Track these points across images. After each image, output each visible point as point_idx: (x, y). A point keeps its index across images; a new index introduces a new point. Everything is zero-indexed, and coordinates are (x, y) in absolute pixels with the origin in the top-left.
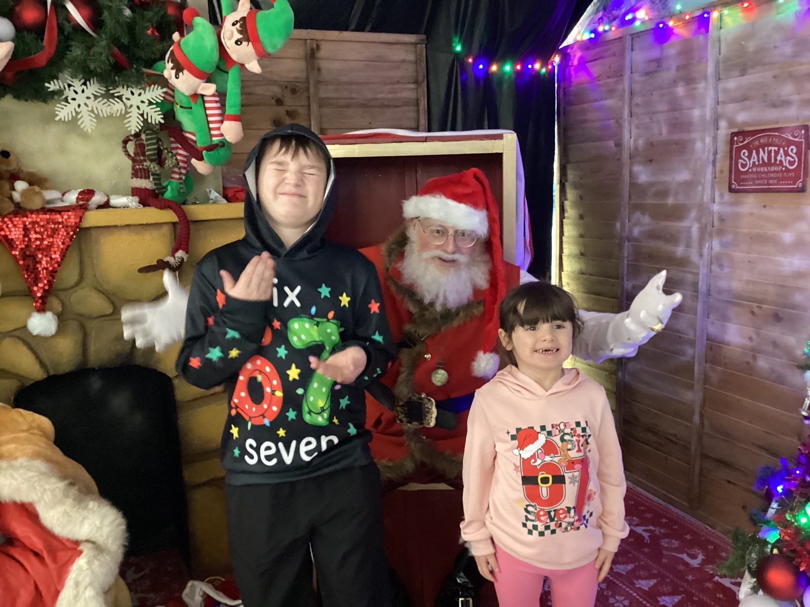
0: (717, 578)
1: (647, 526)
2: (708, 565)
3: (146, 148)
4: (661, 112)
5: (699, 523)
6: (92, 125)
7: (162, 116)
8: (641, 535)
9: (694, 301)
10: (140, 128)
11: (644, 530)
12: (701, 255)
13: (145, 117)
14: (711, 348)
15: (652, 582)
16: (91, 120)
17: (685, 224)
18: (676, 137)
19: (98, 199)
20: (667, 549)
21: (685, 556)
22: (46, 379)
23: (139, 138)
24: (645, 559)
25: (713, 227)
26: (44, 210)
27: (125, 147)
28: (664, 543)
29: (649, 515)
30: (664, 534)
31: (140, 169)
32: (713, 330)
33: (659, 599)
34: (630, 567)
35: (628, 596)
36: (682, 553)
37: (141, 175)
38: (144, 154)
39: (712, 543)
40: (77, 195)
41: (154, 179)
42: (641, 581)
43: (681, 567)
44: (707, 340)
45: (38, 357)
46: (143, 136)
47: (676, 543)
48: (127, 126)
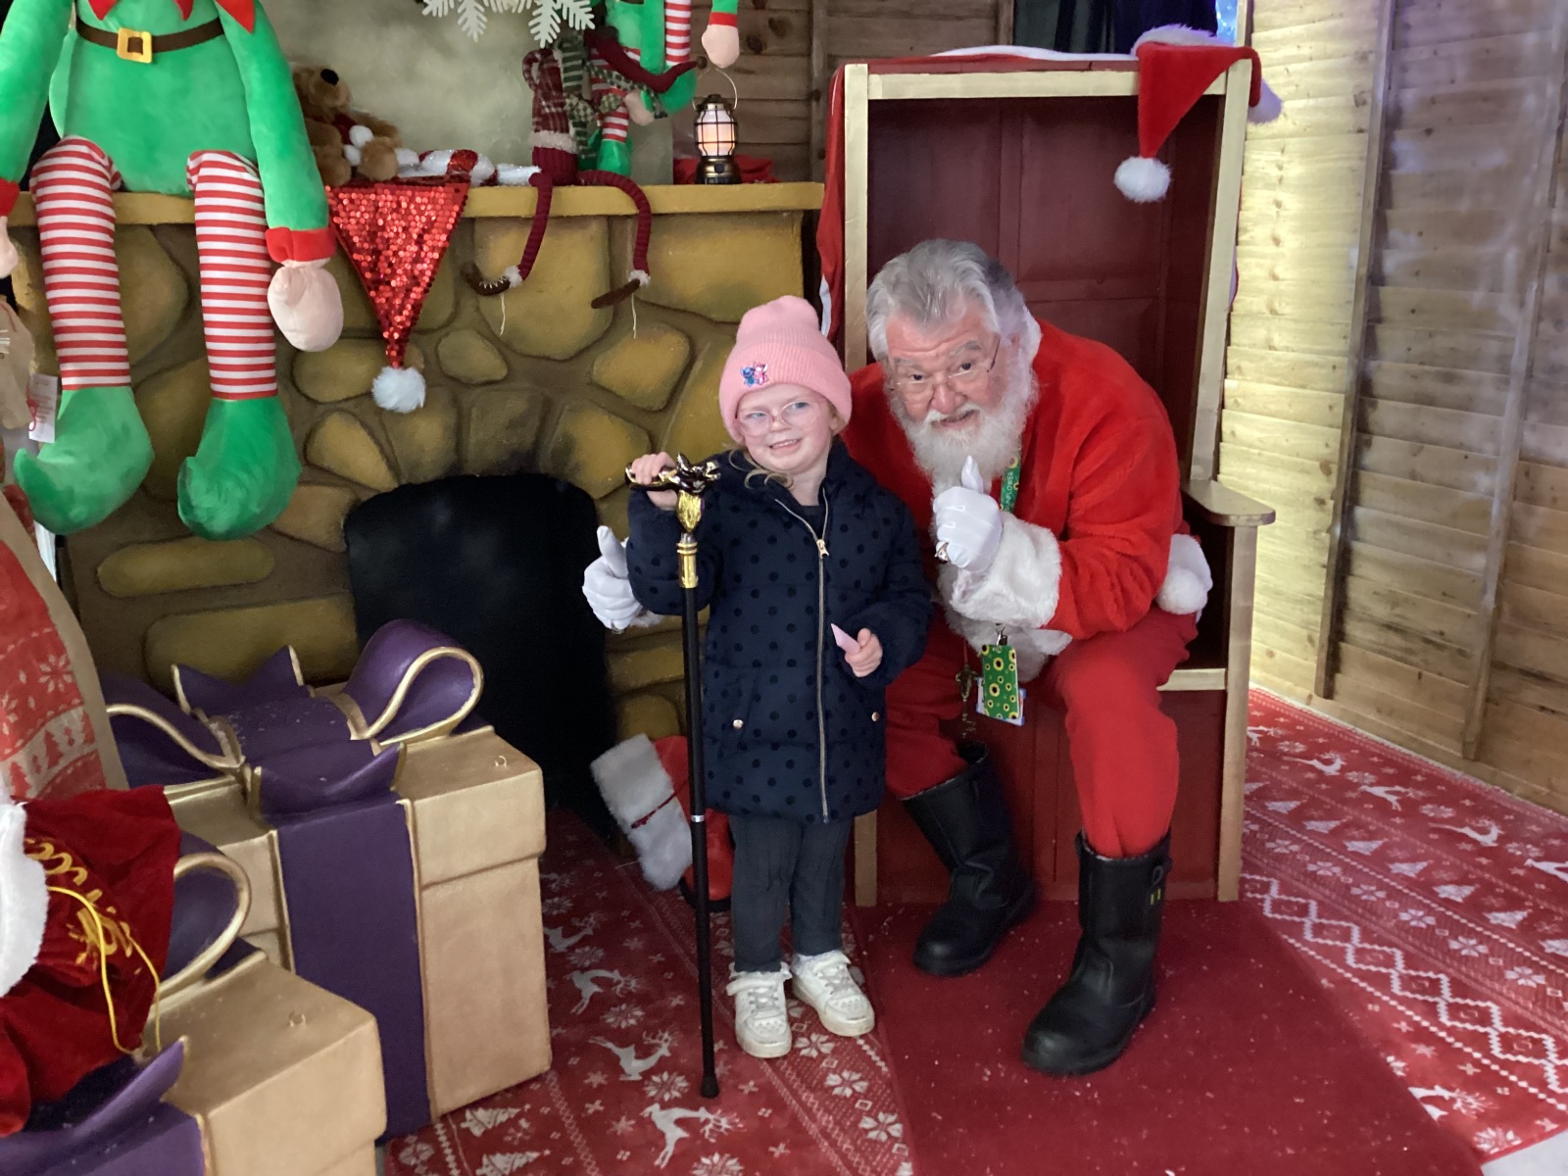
0: (1529, 862)
1: (1392, 785)
2: (1511, 842)
3: (563, 76)
4: (1457, 39)
5: (1480, 783)
6: (480, 27)
7: (592, 16)
8: (1384, 800)
9: (1499, 389)
10: (555, 37)
11: (1387, 792)
12: (1522, 304)
13: (565, 18)
14: (1527, 474)
15: (1421, 866)
16: (478, 18)
17: (1490, 249)
18: (1485, 86)
19: (482, 169)
20: (1433, 820)
21: (1467, 831)
22: (396, 490)
23: (550, 57)
24: (1399, 832)
25: (1548, 251)
26: (396, 183)
27: (528, 71)
28: (1427, 810)
29: (1390, 771)
30: (1423, 798)
31: (552, 114)
32: (1531, 440)
33: (1435, 889)
34: (1375, 845)
35: (1381, 886)
36: (1462, 827)
37: (555, 124)
38: (558, 87)
39: (1509, 812)
40: (448, 161)
41: (578, 134)
42: (1398, 865)
43: (1465, 846)
44: (1520, 459)
45: (382, 451)
46: (557, 55)
47: (1448, 813)
48: (533, 31)
